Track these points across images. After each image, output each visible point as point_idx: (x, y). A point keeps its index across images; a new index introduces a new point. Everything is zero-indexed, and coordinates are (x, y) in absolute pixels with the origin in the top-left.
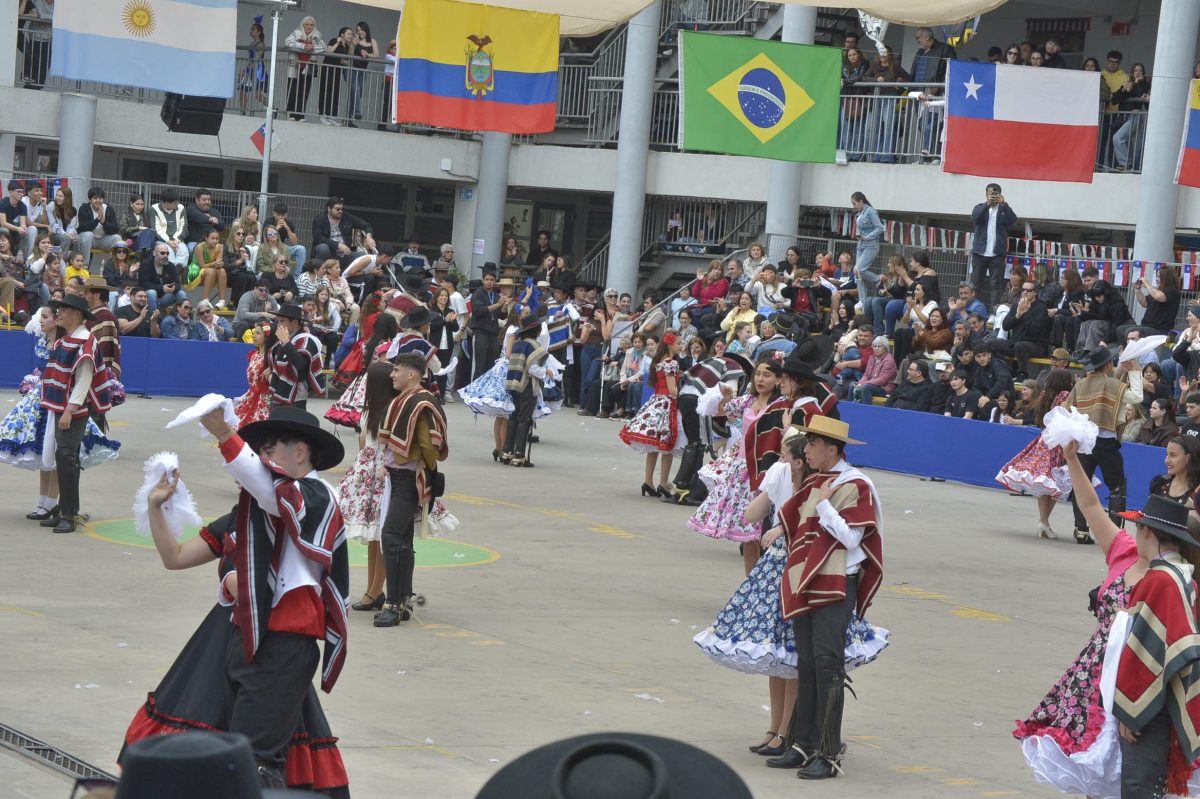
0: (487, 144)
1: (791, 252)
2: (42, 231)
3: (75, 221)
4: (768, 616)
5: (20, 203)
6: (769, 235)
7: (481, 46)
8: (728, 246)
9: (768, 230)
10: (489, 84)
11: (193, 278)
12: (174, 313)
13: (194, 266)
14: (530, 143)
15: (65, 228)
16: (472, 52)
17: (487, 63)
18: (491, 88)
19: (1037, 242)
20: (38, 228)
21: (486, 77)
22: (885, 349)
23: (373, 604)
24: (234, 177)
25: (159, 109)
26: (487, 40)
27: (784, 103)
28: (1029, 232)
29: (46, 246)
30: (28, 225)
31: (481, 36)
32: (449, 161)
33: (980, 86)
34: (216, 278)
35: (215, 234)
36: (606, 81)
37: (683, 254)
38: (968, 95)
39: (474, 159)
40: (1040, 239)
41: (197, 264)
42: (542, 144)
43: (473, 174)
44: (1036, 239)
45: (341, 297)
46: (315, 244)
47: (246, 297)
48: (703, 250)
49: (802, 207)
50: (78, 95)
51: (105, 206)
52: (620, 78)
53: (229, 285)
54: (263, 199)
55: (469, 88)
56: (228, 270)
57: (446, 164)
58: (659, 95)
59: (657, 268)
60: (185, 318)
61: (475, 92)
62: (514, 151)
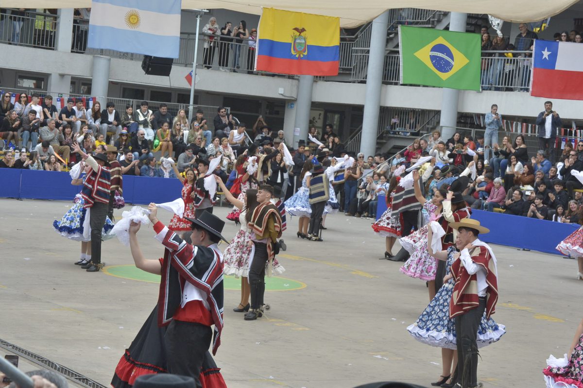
0: (302, 81)
2: (83, 123)
3: (99, 119)
4: (444, 318)
5: (72, 110)
6: (442, 127)
7: (300, 33)
8: (421, 132)
9: (441, 124)
10: (305, 52)
12: (148, 164)
14: (323, 81)
15: (95, 122)
16: (296, 36)
17: (303, 41)
18: (306, 54)
19: (579, 131)
20: (81, 121)
21: (303, 48)
22: (500, 184)
23: (244, 309)
24: (177, 97)
25: (140, 63)
26: (303, 30)
27: (453, 60)
28: (574, 126)
29: (85, 129)
30: (76, 120)
31: (300, 28)
32: (282, 89)
33: (550, 53)
34: (168, 147)
36: (361, 50)
37: (399, 136)
38: (544, 58)
39: (295, 89)
40: (580, 129)
41: (158, 140)
42: (329, 81)
43: (294, 95)
44: (578, 129)
45: (229, 156)
46: (216, 129)
47: (182, 156)
48: (409, 134)
49: (458, 113)
50: (102, 56)
51: (114, 111)
52: (368, 49)
53: (174, 150)
54: (191, 108)
55: (294, 54)
56: (173, 143)
57: (281, 91)
58: (387, 57)
59: (385, 143)
60: (153, 166)
61: (297, 56)
62: (315, 84)
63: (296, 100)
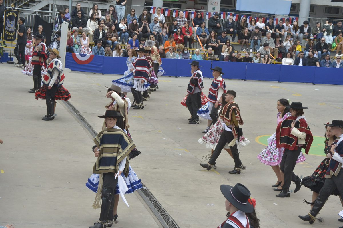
3: (299, 30)
5: (283, 26)
11: (334, 47)
12: (324, 59)
13: (334, 44)
15: (296, 33)
20: (288, 33)
29: (289, 38)
30: (284, 32)
34: (341, 47)
35: (341, 34)
41: (335, 43)
60: (328, 60)
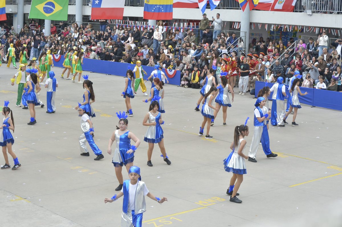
0: (19, 5)
1: (81, 25)
6: (76, 22)
8: (69, 24)
9: (76, 21)
14: (28, 4)
27: (54, 8)
28: (128, 19)
32: (11, 9)
38: (96, 3)
39: (16, 9)
40: (130, 20)
43: (16, 11)
49: (83, 15)
57: (10, 10)
62: (24, 6)
63: (17, 13)
